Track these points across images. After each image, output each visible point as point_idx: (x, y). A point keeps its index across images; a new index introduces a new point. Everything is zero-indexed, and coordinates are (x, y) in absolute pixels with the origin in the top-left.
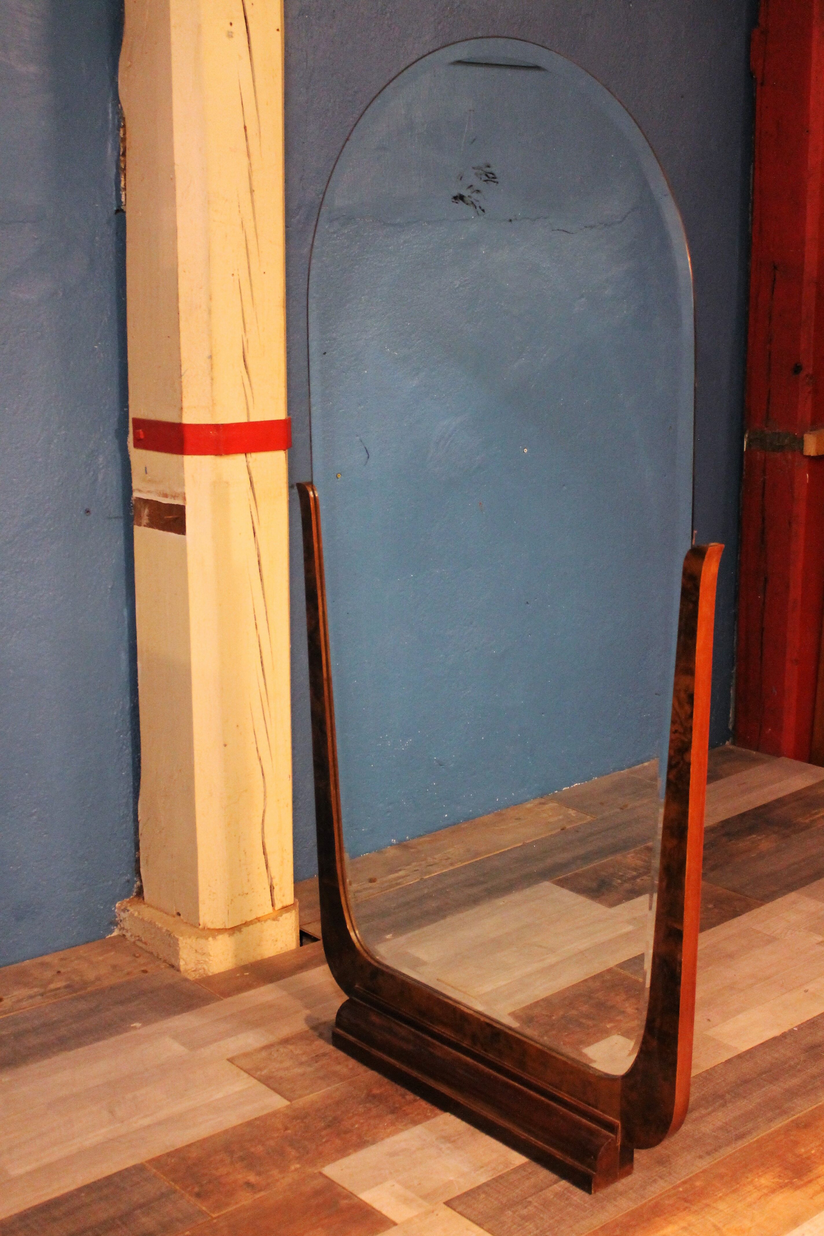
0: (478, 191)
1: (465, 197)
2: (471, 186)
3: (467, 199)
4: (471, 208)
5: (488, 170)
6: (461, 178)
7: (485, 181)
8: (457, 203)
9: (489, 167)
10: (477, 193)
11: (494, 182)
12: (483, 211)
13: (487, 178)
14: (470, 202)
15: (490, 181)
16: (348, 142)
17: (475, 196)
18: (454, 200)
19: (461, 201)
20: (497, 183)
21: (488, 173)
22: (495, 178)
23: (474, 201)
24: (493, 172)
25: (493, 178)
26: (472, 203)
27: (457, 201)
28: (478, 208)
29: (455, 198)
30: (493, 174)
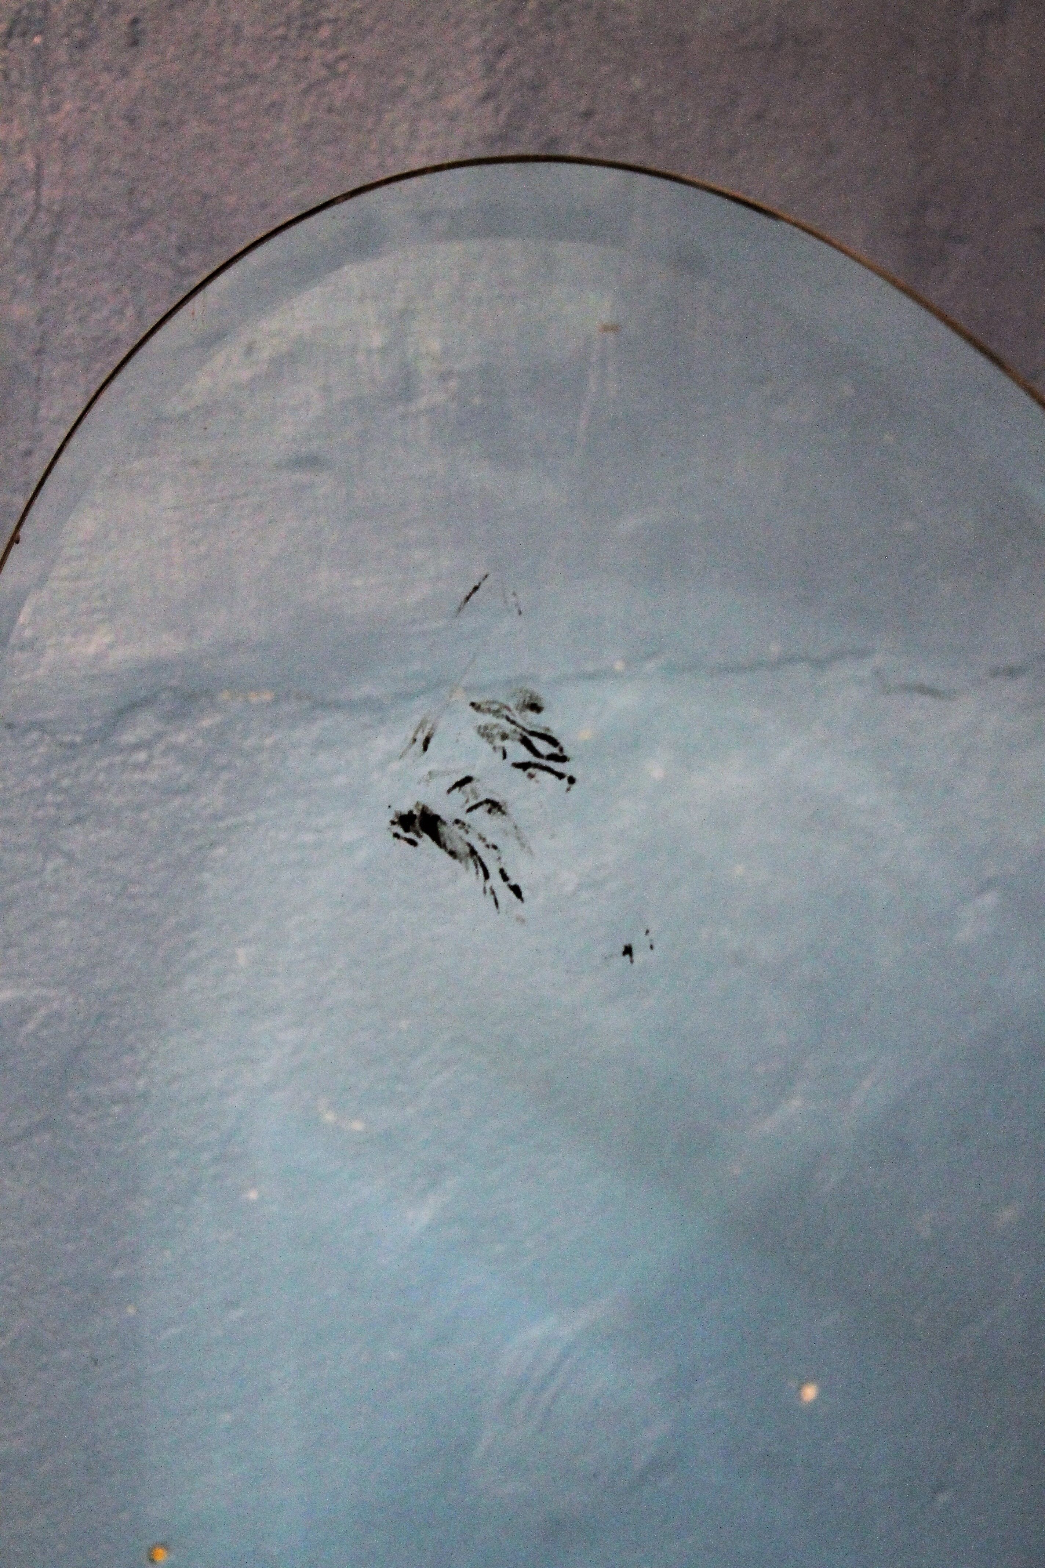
0: (494, 806)
1: (444, 823)
2: (468, 780)
3: (449, 831)
4: (469, 876)
5: (531, 720)
6: (427, 741)
7: (524, 766)
8: (413, 843)
9: (535, 707)
10: (490, 811)
11: (560, 776)
12: (516, 890)
13: (525, 755)
14: (462, 849)
15: (536, 766)
16: (15, 547)
17: (481, 819)
18: (399, 830)
19: (426, 837)
20: (572, 780)
21: (533, 733)
22: (563, 759)
23: (479, 846)
24: (554, 735)
25: (551, 757)
26: (473, 852)
27: (411, 835)
28: (496, 879)
29: (406, 821)
30: (553, 742)
